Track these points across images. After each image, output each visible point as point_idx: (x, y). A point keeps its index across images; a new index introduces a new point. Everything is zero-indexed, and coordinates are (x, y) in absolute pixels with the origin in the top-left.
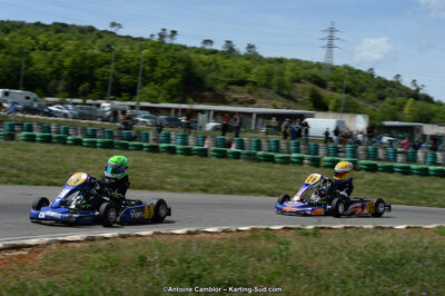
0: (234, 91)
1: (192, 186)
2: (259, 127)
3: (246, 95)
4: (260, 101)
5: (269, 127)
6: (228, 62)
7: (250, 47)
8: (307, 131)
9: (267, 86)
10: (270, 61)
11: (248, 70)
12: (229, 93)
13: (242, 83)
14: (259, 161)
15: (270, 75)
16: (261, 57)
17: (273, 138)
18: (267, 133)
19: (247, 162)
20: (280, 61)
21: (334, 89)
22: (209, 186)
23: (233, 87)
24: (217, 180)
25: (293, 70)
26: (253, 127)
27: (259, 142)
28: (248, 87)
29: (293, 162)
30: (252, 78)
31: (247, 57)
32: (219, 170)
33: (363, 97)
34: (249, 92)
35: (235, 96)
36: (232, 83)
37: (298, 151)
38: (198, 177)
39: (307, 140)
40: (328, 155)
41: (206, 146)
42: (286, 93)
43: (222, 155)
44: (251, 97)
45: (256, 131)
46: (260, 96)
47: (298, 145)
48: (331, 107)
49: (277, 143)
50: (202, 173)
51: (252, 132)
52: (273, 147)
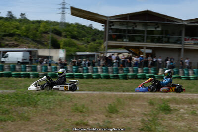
0: (7, 40)
3: (14, 42)
4: (22, 45)
6: (7, 24)
7: (22, 15)
9: (27, 36)
10: (33, 22)
11: (18, 28)
12: (4, 41)
13: (12, 35)
15: (28, 30)
16: (28, 20)
20: (39, 22)
21: (66, 37)
23: (7, 38)
25: (44, 27)
28: (15, 37)
30: (18, 32)
31: (20, 21)
33: (82, 40)
34: (16, 40)
35: (7, 43)
36: (5, 35)
42: (38, 39)
44: (16, 43)
46: (22, 42)
48: (61, 46)
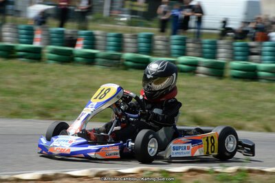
1: (23, 107)
2: (115, 13)
5: (133, 12)
8: (199, 20)
14: (126, 68)
17: (143, 32)
18: (130, 23)
19: (107, 70)
22: (50, 108)
24: (63, 98)
26: (106, 13)
27: (119, 38)
29: (182, 71)
32: (64, 82)
37: (183, 52)
38: (31, 93)
39: (198, 35)
40: (233, 58)
41: (37, 44)
43: (67, 58)
45: (110, 19)
47: (183, 42)
49: (150, 39)
50: (35, 87)
51: (106, 21)
52: (143, 46)
